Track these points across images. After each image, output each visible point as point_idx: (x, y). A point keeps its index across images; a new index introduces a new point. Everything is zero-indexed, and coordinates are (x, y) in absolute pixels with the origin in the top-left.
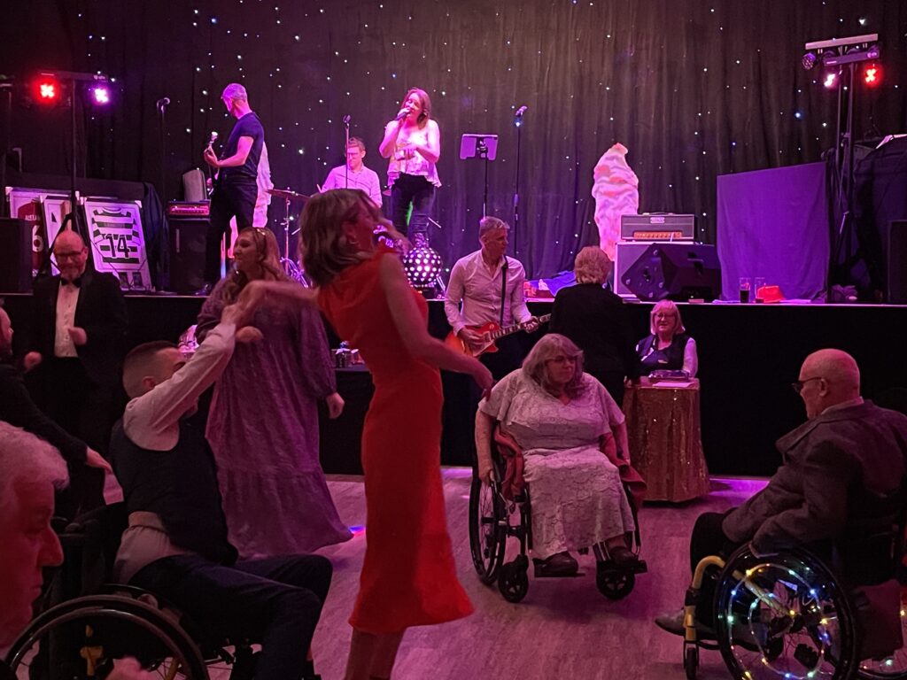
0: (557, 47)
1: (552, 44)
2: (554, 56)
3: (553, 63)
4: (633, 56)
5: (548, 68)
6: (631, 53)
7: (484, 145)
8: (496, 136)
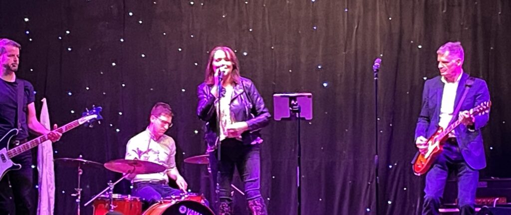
0: (365, 4)
2: (362, 14)
3: (361, 21)
4: (445, 13)
5: (356, 27)
6: (443, 10)
7: (297, 104)
8: (310, 94)
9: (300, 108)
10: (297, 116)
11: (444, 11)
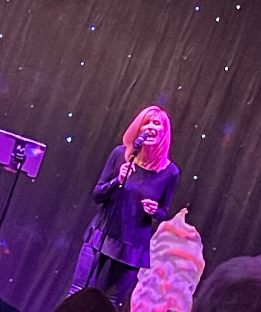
0: (155, 58)
1: (149, 52)
2: (147, 68)
4: (249, 105)
5: (133, 82)
6: (248, 101)
7: (23, 151)
8: (44, 146)
9: (25, 157)
10: (18, 168)
11: (249, 103)
